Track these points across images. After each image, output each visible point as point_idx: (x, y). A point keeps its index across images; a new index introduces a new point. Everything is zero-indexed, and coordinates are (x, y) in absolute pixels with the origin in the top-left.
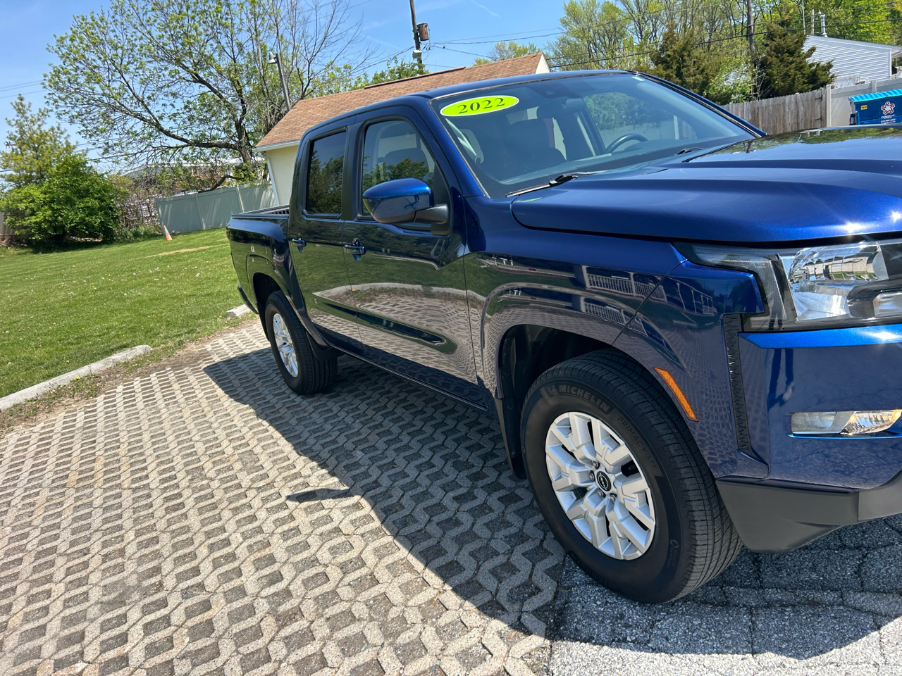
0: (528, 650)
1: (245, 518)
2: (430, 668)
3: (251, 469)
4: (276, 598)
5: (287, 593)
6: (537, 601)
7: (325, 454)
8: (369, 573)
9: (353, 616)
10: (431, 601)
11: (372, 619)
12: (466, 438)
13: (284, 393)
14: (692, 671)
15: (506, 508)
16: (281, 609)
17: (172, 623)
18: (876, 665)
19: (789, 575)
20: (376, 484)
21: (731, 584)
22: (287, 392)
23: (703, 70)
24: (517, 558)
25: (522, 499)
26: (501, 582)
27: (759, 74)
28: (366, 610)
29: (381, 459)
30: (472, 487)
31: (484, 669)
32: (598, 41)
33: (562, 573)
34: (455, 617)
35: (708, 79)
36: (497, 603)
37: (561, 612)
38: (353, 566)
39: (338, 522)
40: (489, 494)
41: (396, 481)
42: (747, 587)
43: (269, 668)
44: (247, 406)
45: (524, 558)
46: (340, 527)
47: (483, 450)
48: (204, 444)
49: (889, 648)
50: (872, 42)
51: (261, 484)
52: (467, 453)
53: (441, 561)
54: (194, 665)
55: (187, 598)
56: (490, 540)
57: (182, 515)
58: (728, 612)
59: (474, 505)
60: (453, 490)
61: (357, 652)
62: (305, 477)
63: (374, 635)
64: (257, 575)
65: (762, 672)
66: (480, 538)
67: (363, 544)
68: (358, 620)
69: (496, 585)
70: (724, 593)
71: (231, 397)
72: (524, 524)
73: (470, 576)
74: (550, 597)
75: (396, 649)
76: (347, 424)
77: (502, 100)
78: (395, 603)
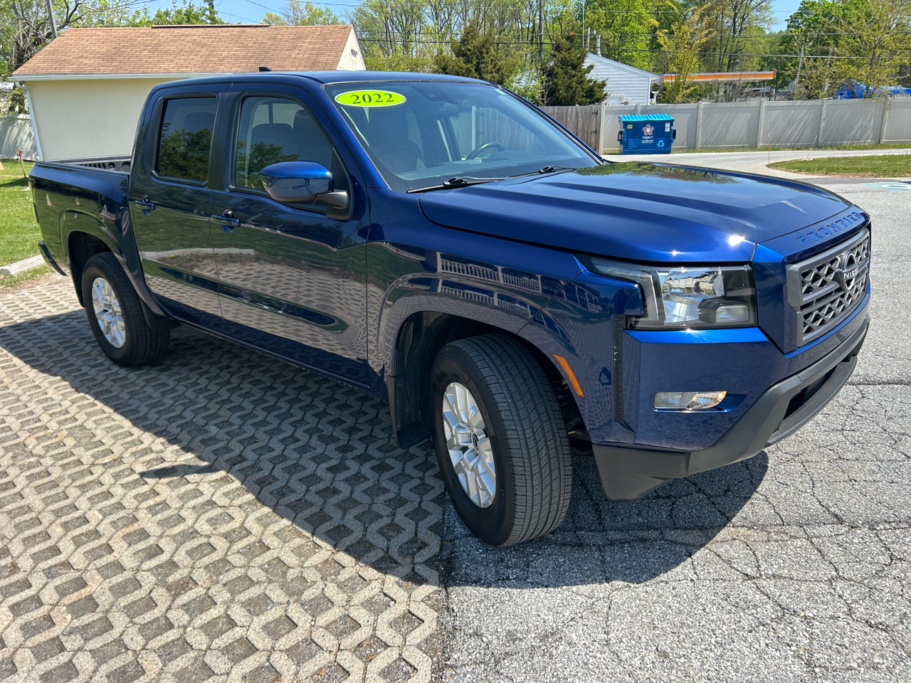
0: (427, 594)
1: (97, 495)
2: (340, 618)
3: (87, 444)
4: (160, 570)
5: (172, 565)
6: (426, 554)
7: (174, 429)
8: (257, 540)
9: (250, 580)
10: (326, 561)
11: (270, 582)
12: (325, 413)
13: (102, 364)
14: (565, 596)
15: (380, 476)
16: (170, 579)
17: (44, 601)
18: (692, 580)
19: (623, 520)
20: (241, 458)
21: (582, 529)
22: (105, 363)
23: (499, 70)
24: (400, 519)
25: (393, 468)
26: (390, 540)
27: (546, 82)
28: (263, 574)
29: (239, 434)
30: (342, 459)
31: (391, 613)
32: (395, 19)
33: (443, 529)
34: (354, 573)
35: (503, 79)
36: (390, 558)
37: (449, 561)
38: (237, 535)
39: (210, 495)
40: (361, 465)
41: (262, 455)
42: (593, 531)
43: (174, 634)
44: (59, 378)
45: (406, 518)
46: (214, 499)
47: (346, 424)
48: (18, 419)
49: (699, 568)
50: (634, 66)
51: (107, 460)
52: (331, 428)
53: (328, 526)
54: (86, 640)
55: (53, 577)
56: (371, 505)
57: (15, 494)
58: (583, 551)
59: (349, 475)
60: (324, 462)
61: (263, 612)
62: (157, 452)
63: (276, 594)
64: (132, 550)
65: (615, 592)
66: (361, 503)
67: (244, 515)
68: (257, 583)
69: (386, 543)
70: (578, 537)
71: (33, 367)
72: (400, 489)
73: (360, 537)
74: (437, 550)
75: (302, 605)
76: (190, 399)
77: (391, 96)
78: (291, 565)
